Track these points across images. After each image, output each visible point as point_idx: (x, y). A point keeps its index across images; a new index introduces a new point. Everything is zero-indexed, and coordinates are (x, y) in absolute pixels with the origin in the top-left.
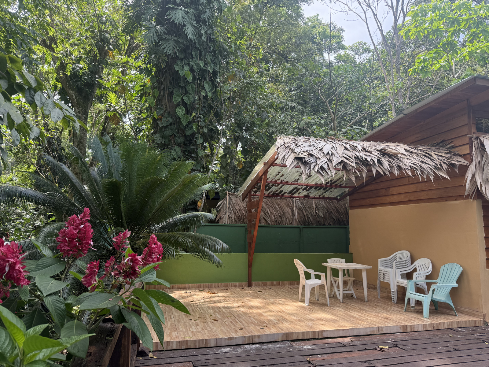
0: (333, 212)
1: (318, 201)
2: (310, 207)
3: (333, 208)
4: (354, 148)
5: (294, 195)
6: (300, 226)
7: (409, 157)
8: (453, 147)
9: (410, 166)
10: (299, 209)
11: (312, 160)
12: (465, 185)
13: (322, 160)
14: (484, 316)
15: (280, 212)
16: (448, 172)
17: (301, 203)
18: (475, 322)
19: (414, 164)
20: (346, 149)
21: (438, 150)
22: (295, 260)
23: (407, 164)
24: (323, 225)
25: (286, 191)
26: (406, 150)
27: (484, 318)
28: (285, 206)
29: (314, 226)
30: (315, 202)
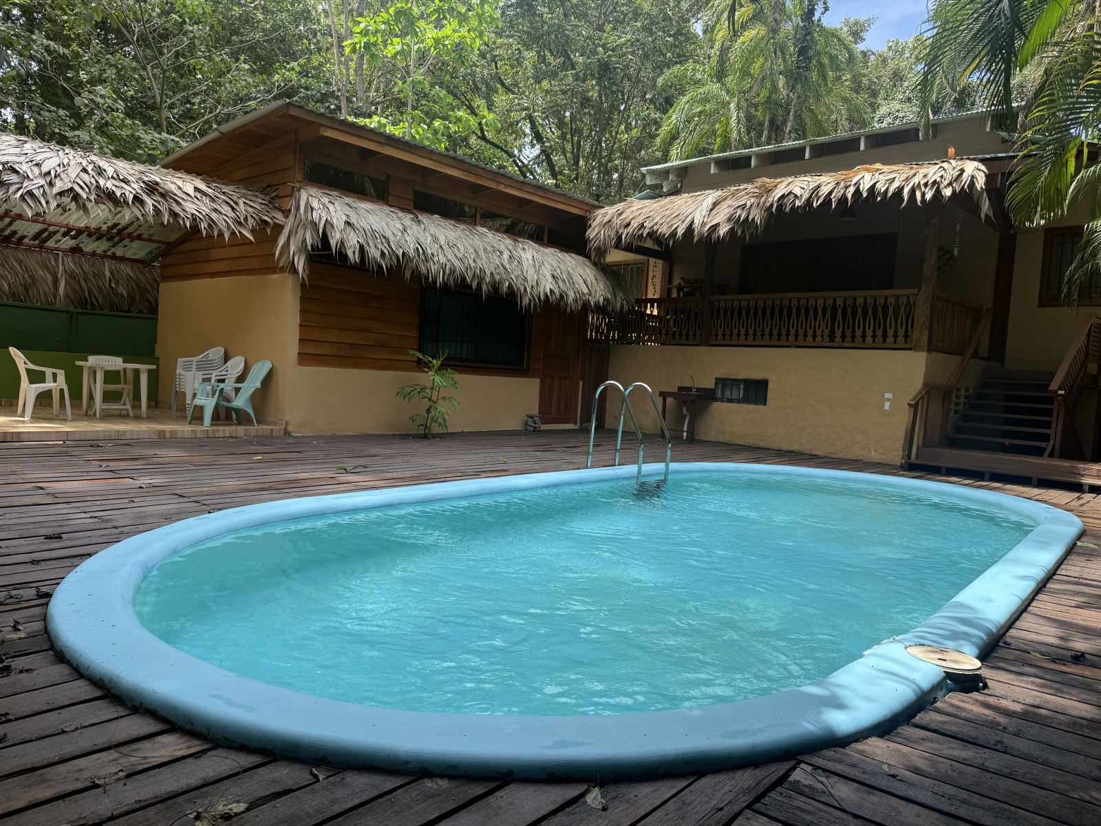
0: (149, 289)
1: (117, 265)
2: (98, 275)
3: (151, 281)
4: (100, 172)
5: (47, 244)
6: (72, 309)
7: (196, 201)
8: (278, 197)
9: (192, 215)
10: (71, 275)
11: (14, 178)
12: (275, 254)
13: (35, 182)
14: (287, 423)
15: (24, 278)
16: (253, 231)
17: (75, 263)
18: (272, 430)
19: (200, 212)
20: (85, 170)
21: (251, 198)
22: (11, 348)
23: (188, 210)
24: (126, 311)
25: (26, 233)
26: (196, 189)
27: (286, 426)
28: (37, 267)
29: (106, 312)
30: (109, 267)
